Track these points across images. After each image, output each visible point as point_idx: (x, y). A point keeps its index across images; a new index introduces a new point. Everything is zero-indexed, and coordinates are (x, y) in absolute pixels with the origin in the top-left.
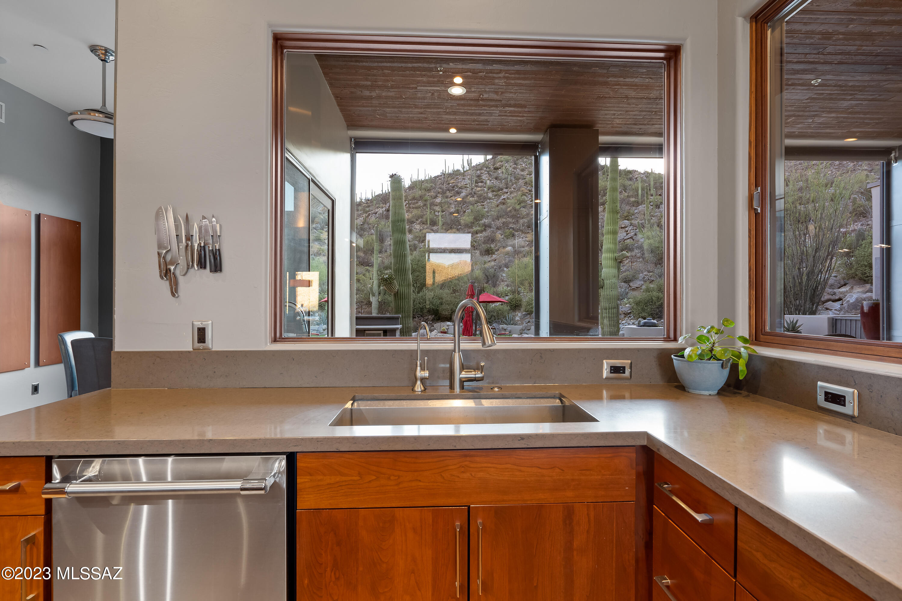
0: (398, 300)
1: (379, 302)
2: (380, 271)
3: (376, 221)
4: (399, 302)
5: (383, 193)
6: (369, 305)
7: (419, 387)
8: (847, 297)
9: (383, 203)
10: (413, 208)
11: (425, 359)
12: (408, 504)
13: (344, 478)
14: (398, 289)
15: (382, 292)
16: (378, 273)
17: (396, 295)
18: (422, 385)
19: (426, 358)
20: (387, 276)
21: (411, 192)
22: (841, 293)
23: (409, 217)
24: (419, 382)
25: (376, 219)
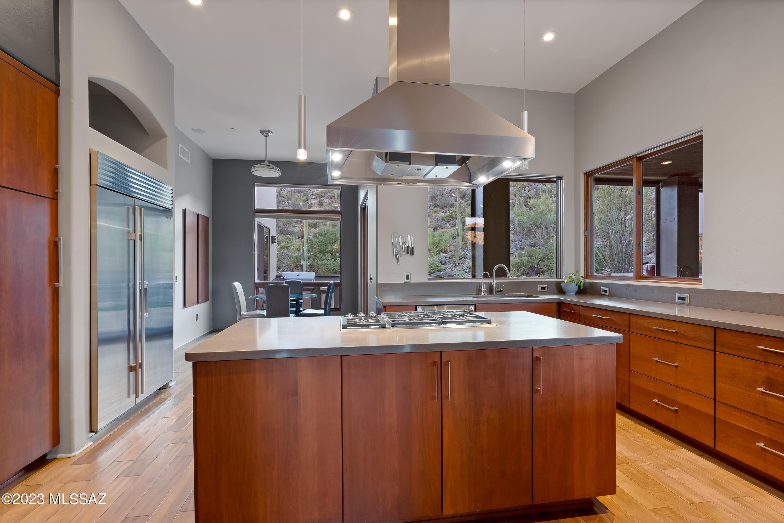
8: (652, 261)
22: (649, 258)
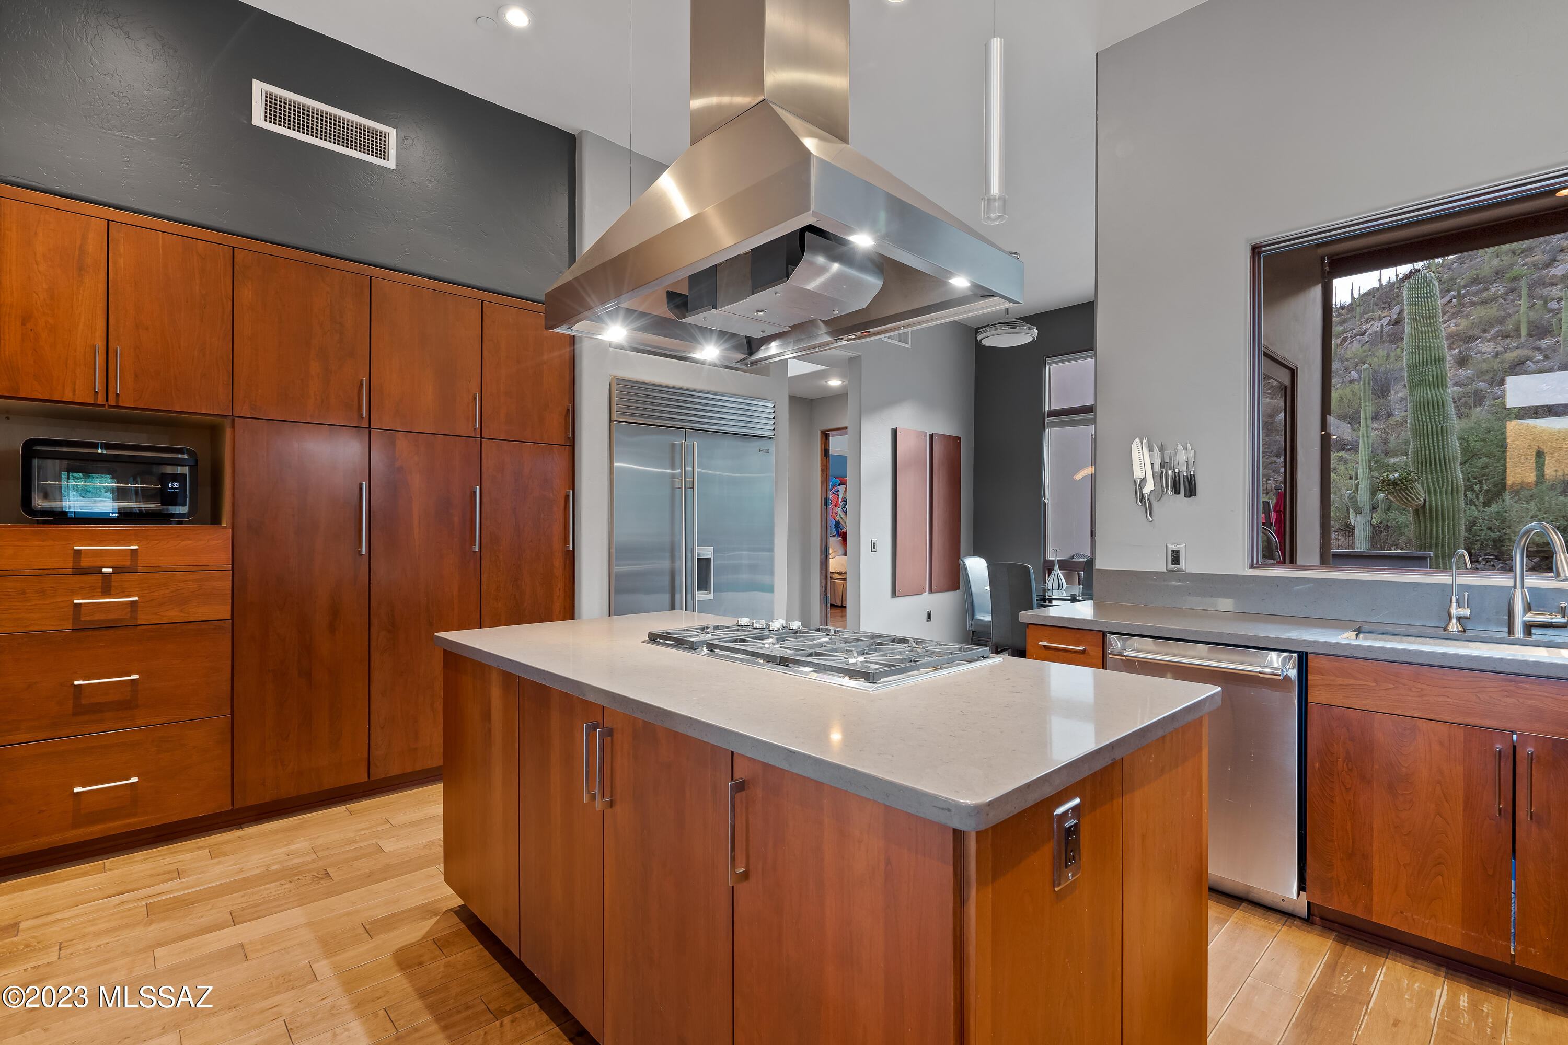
0: (1425, 521)
1: (1373, 526)
2: (1377, 462)
3: (1364, 352)
4: (1428, 525)
5: (1381, 285)
6: (1347, 534)
7: (1454, 627)
9: (1383, 309)
10: (1473, 304)
11: (1464, 595)
12: (1433, 717)
13: (1358, 682)
14: (1425, 500)
15: (1382, 506)
16: (1369, 466)
17: (1420, 512)
18: (1460, 624)
19: (1466, 593)
20: (1397, 475)
21: (1465, 266)
23: (1461, 327)
24: (1454, 621)
25: (1362, 346)
